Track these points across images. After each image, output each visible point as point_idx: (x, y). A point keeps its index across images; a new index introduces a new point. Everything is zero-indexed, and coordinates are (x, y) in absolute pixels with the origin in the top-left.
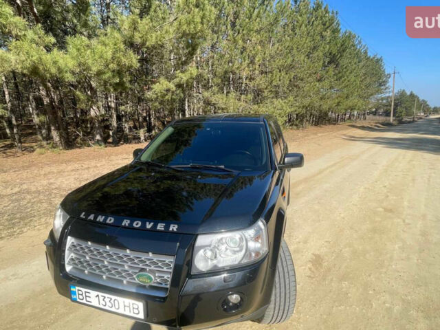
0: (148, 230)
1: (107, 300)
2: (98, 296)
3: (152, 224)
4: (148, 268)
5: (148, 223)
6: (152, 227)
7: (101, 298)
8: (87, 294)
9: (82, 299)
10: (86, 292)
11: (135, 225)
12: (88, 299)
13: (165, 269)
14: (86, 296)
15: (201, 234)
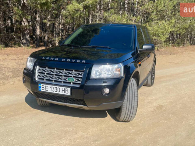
0: (73, 62)
1: (55, 88)
2: (51, 87)
3: (75, 60)
4: (72, 76)
5: (73, 60)
6: (75, 61)
7: (52, 88)
8: (46, 87)
9: (44, 90)
10: (45, 86)
11: (67, 60)
12: (46, 89)
13: (80, 76)
14: (45, 88)
15: (95, 64)
